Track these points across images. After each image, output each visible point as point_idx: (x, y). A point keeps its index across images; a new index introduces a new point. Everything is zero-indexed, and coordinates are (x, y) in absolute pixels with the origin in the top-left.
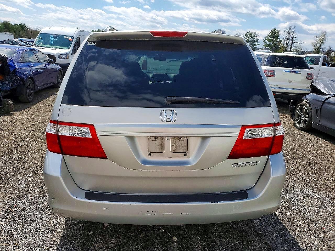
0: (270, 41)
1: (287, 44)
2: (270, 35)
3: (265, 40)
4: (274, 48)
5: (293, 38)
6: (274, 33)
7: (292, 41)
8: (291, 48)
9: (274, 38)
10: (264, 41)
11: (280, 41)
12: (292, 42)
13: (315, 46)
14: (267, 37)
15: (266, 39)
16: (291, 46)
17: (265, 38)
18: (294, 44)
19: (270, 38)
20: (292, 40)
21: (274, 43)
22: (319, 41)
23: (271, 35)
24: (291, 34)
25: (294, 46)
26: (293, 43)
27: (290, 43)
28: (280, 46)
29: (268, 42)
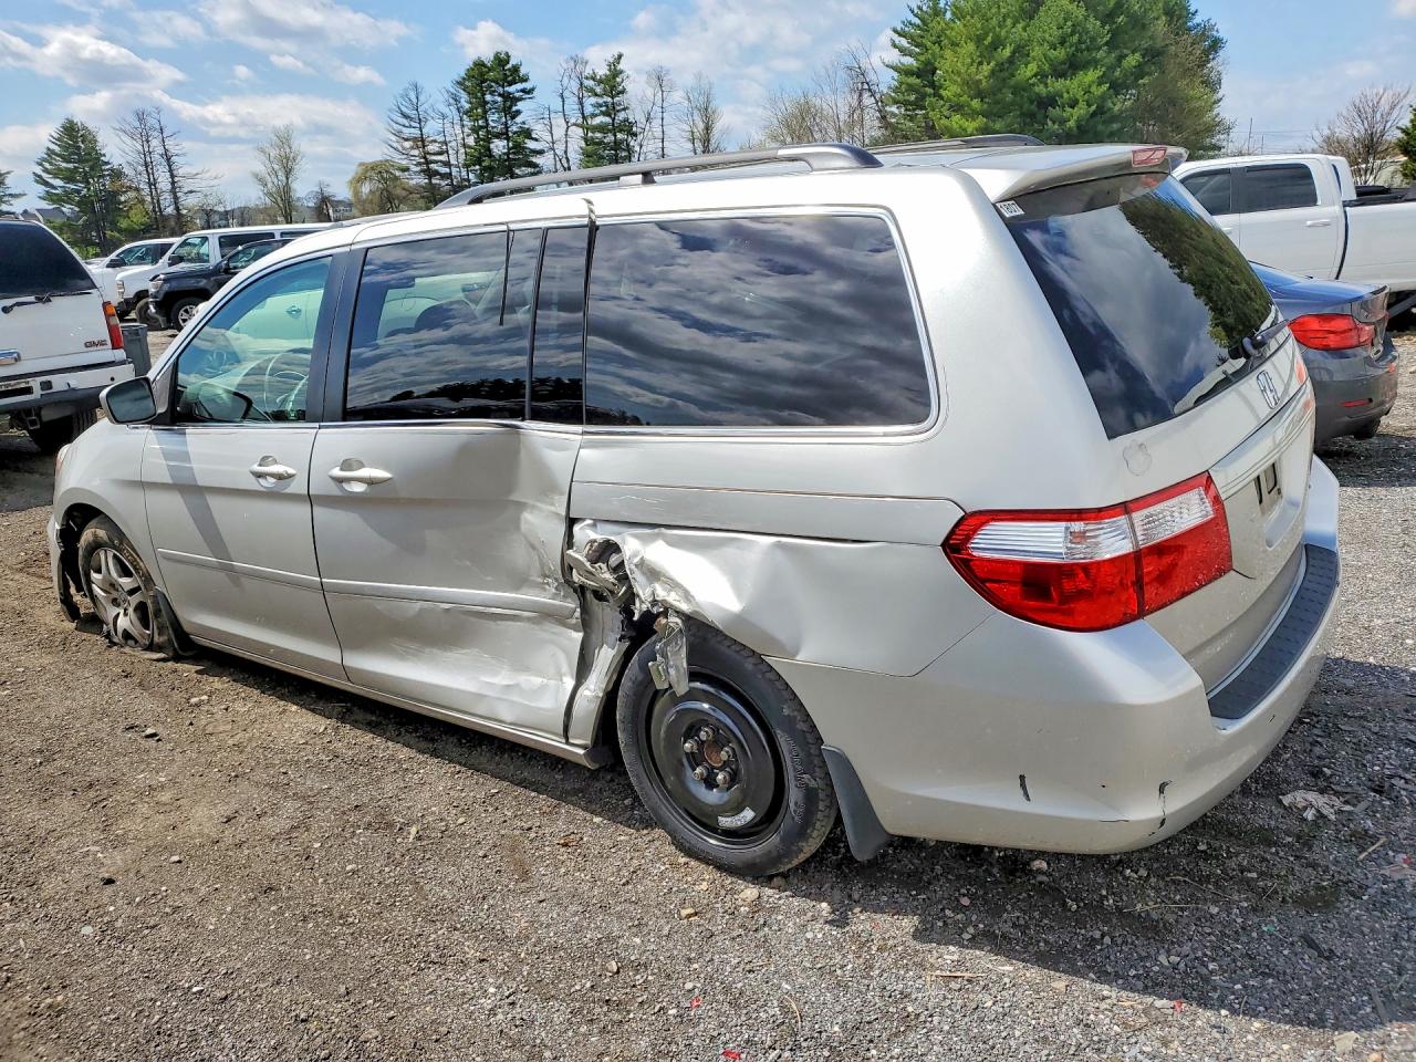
0: (69, 177)
1: (150, 184)
2: (57, 149)
3: (45, 175)
4: (97, 206)
5: (168, 159)
6: (71, 137)
7: (171, 171)
8: (176, 198)
9: (79, 161)
10: (39, 176)
11: (117, 174)
12: (172, 176)
13: (270, 185)
14: (44, 160)
15: (46, 171)
16: (173, 191)
17: (41, 165)
18: (186, 185)
19: (64, 165)
20: (170, 166)
21: (88, 183)
22: (276, 167)
23: (66, 148)
24: (155, 143)
25: (186, 190)
26: (176, 179)
27: (164, 183)
28: (123, 199)
29: (58, 182)
